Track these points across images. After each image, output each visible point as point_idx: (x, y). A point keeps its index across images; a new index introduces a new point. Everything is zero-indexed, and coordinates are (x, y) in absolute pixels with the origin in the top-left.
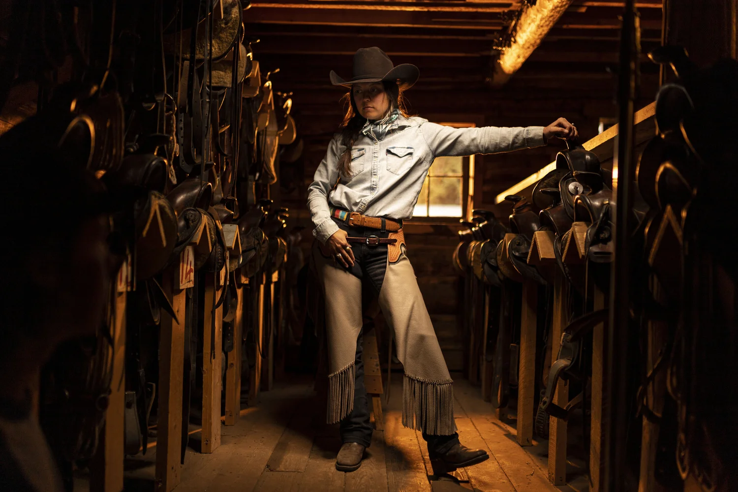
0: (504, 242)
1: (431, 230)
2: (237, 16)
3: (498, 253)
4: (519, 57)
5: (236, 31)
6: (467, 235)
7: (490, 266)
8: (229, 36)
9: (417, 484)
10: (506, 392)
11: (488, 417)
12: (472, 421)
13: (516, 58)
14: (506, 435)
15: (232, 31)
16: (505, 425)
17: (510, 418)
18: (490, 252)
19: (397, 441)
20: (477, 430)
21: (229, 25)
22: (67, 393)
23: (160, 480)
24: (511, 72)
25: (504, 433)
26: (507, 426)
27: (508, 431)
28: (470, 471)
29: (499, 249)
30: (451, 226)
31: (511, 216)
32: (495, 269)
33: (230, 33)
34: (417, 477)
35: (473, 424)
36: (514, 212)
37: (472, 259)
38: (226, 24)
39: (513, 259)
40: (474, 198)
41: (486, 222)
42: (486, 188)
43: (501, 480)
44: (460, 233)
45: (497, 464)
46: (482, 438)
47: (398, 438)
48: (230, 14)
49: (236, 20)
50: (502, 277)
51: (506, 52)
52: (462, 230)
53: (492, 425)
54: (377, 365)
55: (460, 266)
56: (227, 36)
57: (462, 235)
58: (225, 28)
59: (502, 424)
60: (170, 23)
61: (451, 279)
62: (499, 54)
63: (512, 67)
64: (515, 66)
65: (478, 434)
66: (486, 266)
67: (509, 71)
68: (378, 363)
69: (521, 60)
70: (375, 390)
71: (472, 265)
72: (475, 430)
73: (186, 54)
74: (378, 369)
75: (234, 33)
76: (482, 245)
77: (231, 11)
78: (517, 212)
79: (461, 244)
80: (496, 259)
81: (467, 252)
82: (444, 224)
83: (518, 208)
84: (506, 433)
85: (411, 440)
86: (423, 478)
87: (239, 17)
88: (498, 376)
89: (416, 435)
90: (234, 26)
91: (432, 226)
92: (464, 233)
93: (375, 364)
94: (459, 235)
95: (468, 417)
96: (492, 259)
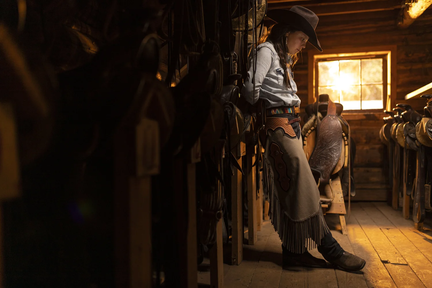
0: (421, 123)
1: (364, 117)
2: (265, 4)
3: (417, 130)
4: (422, 8)
5: (264, 13)
6: (389, 119)
7: (410, 137)
8: (260, 16)
9: (376, 264)
10: (423, 213)
11: (410, 229)
12: (400, 230)
13: (421, 8)
14: (424, 239)
15: (262, 13)
16: (422, 233)
17: (425, 229)
18: (410, 129)
19: (357, 241)
20: (405, 236)
21: (260, 9)
22: (202, 210)
23: (235, 257)
24: (416, 18)
25: (423, 238)
26: (423, 234)
27: (425, 237)
28: (407, 259)
29: (417, 128)
30: (377, 114)
31: (426, 107)
32: (414, 139)
33: (261, 14)
34: (375, 261)
35: (402, 233)
36: (428, 104)
37: (397, 134)
38: (259, 9)
39: (429, 133)
40: (391, 97)
41: (406, 112)
42: (399, 90)
43: (428, 265)
44: (384, 118)
45: (423, 255)
46: (409, 240)
47: (357, 239)
48: (261, 3)
49: (264, 7)
50: (418, 144)
51: (413, 6)
52: (386, 117)
53: (414, 233)
54: (342, 197)
55: (386, 138)
56: (259, 16)
57: (386, 120)
58: (258, 12)
59: (420, 233)
60: (234, 13)
61: (377, 146)
62: (408, 7)
63: (417, 14)
64: (419, 14)
65: (406, 238)
66: (407, 138)
67: (414, 17)
68: (342, 196)
69: (424, 9)
70: (341, 212)
71: (396, 137)
72: (404, 235)
73: (237, 28)
74: (342, 200)
75: (263, 14)
76: (404, 125)
77: (261, 2)
78: (430, 105)
79: (385, 125)
80: (415, 133)
81: (391, 130)
82: (372, 113)
83: (431, 102)
84: (424, 238)
85: (365, 240)
86: (379, 262)
87: (265, 5)
88: (417, 204)
89: (368, 238)
90: (263, 10)
91: (365, 115)
92: (387, 118)
93: (340, 197)
94: (384, 120)
95: (397, 228)
96: (411, 133)
